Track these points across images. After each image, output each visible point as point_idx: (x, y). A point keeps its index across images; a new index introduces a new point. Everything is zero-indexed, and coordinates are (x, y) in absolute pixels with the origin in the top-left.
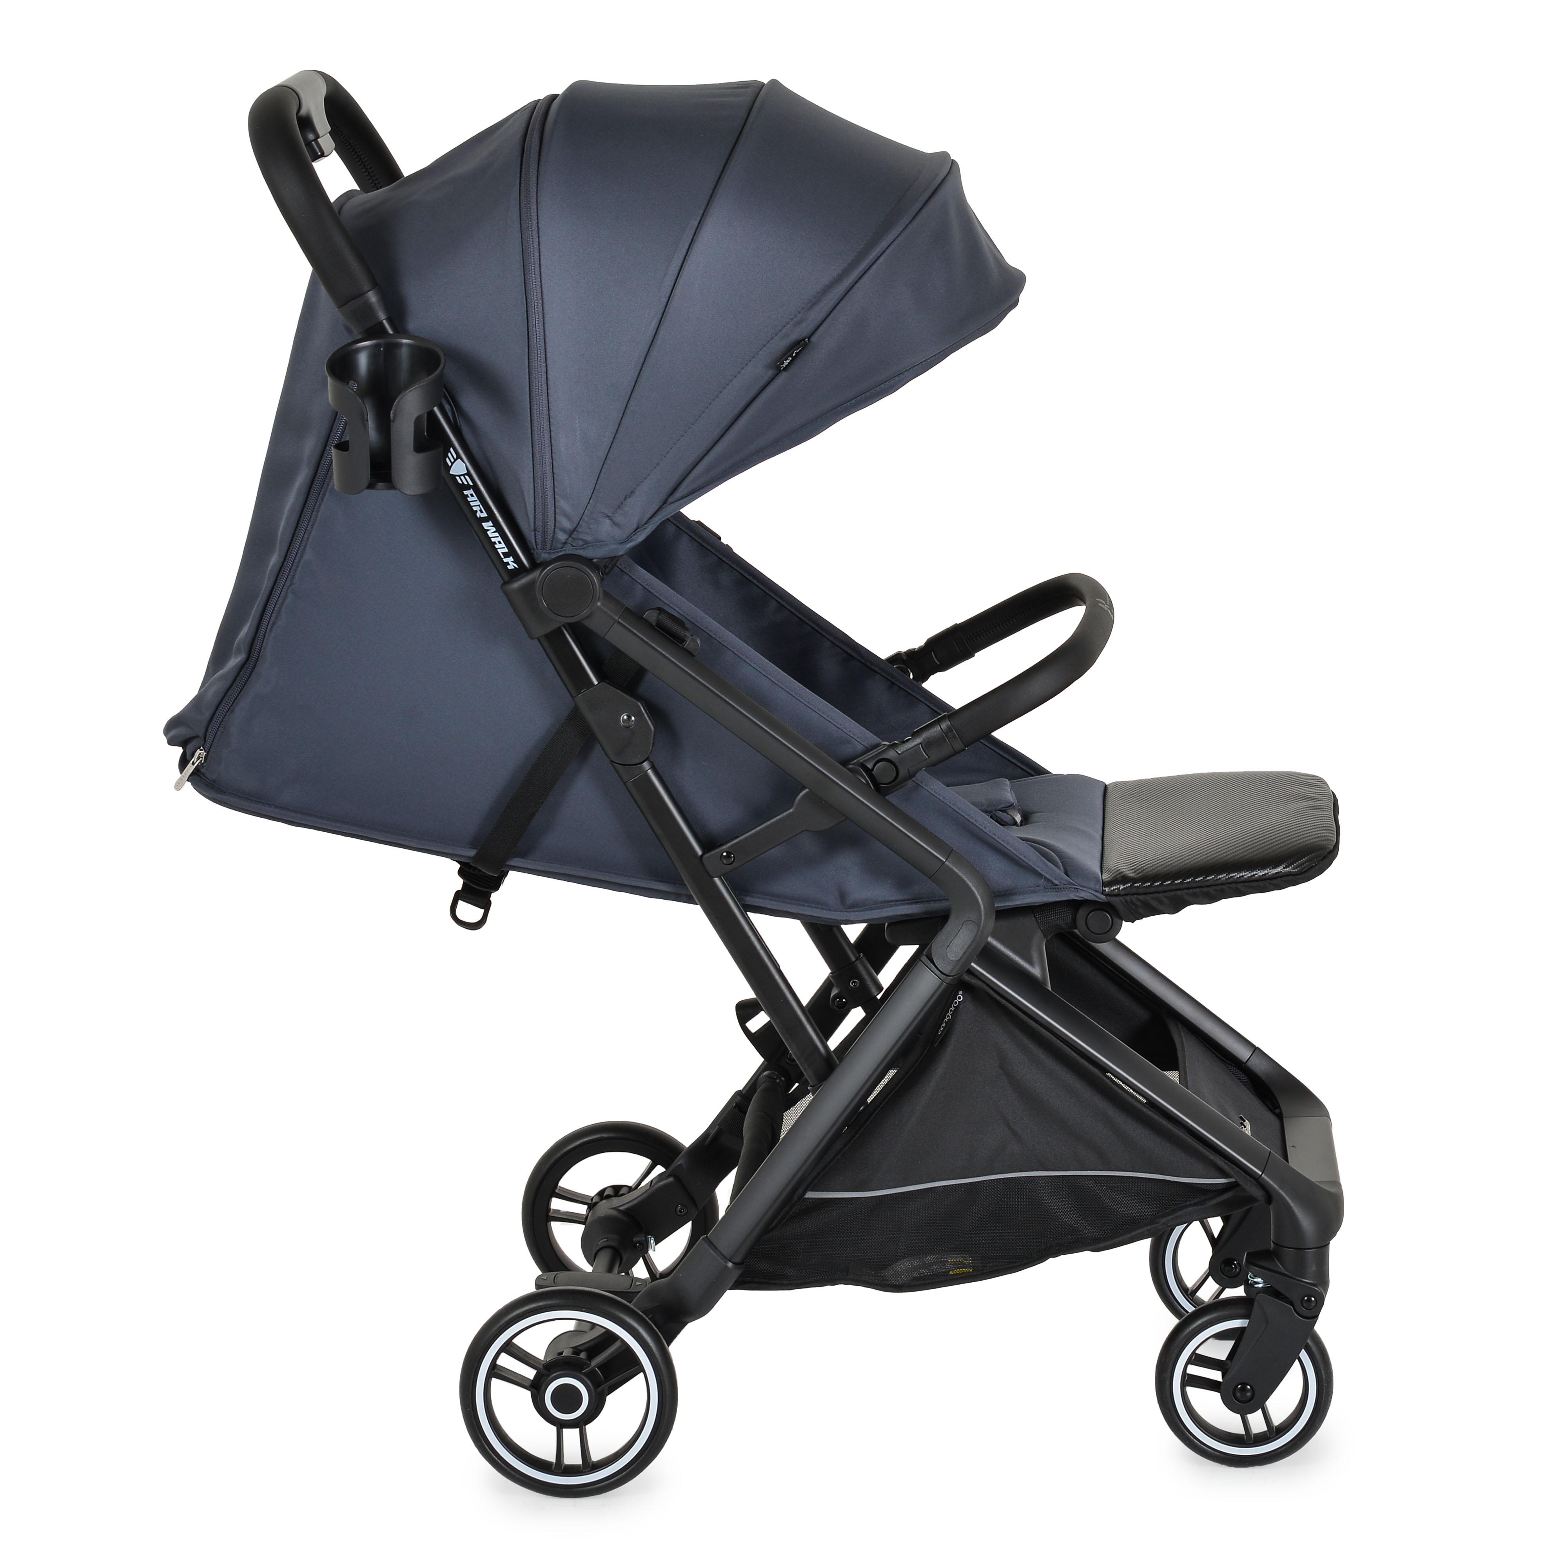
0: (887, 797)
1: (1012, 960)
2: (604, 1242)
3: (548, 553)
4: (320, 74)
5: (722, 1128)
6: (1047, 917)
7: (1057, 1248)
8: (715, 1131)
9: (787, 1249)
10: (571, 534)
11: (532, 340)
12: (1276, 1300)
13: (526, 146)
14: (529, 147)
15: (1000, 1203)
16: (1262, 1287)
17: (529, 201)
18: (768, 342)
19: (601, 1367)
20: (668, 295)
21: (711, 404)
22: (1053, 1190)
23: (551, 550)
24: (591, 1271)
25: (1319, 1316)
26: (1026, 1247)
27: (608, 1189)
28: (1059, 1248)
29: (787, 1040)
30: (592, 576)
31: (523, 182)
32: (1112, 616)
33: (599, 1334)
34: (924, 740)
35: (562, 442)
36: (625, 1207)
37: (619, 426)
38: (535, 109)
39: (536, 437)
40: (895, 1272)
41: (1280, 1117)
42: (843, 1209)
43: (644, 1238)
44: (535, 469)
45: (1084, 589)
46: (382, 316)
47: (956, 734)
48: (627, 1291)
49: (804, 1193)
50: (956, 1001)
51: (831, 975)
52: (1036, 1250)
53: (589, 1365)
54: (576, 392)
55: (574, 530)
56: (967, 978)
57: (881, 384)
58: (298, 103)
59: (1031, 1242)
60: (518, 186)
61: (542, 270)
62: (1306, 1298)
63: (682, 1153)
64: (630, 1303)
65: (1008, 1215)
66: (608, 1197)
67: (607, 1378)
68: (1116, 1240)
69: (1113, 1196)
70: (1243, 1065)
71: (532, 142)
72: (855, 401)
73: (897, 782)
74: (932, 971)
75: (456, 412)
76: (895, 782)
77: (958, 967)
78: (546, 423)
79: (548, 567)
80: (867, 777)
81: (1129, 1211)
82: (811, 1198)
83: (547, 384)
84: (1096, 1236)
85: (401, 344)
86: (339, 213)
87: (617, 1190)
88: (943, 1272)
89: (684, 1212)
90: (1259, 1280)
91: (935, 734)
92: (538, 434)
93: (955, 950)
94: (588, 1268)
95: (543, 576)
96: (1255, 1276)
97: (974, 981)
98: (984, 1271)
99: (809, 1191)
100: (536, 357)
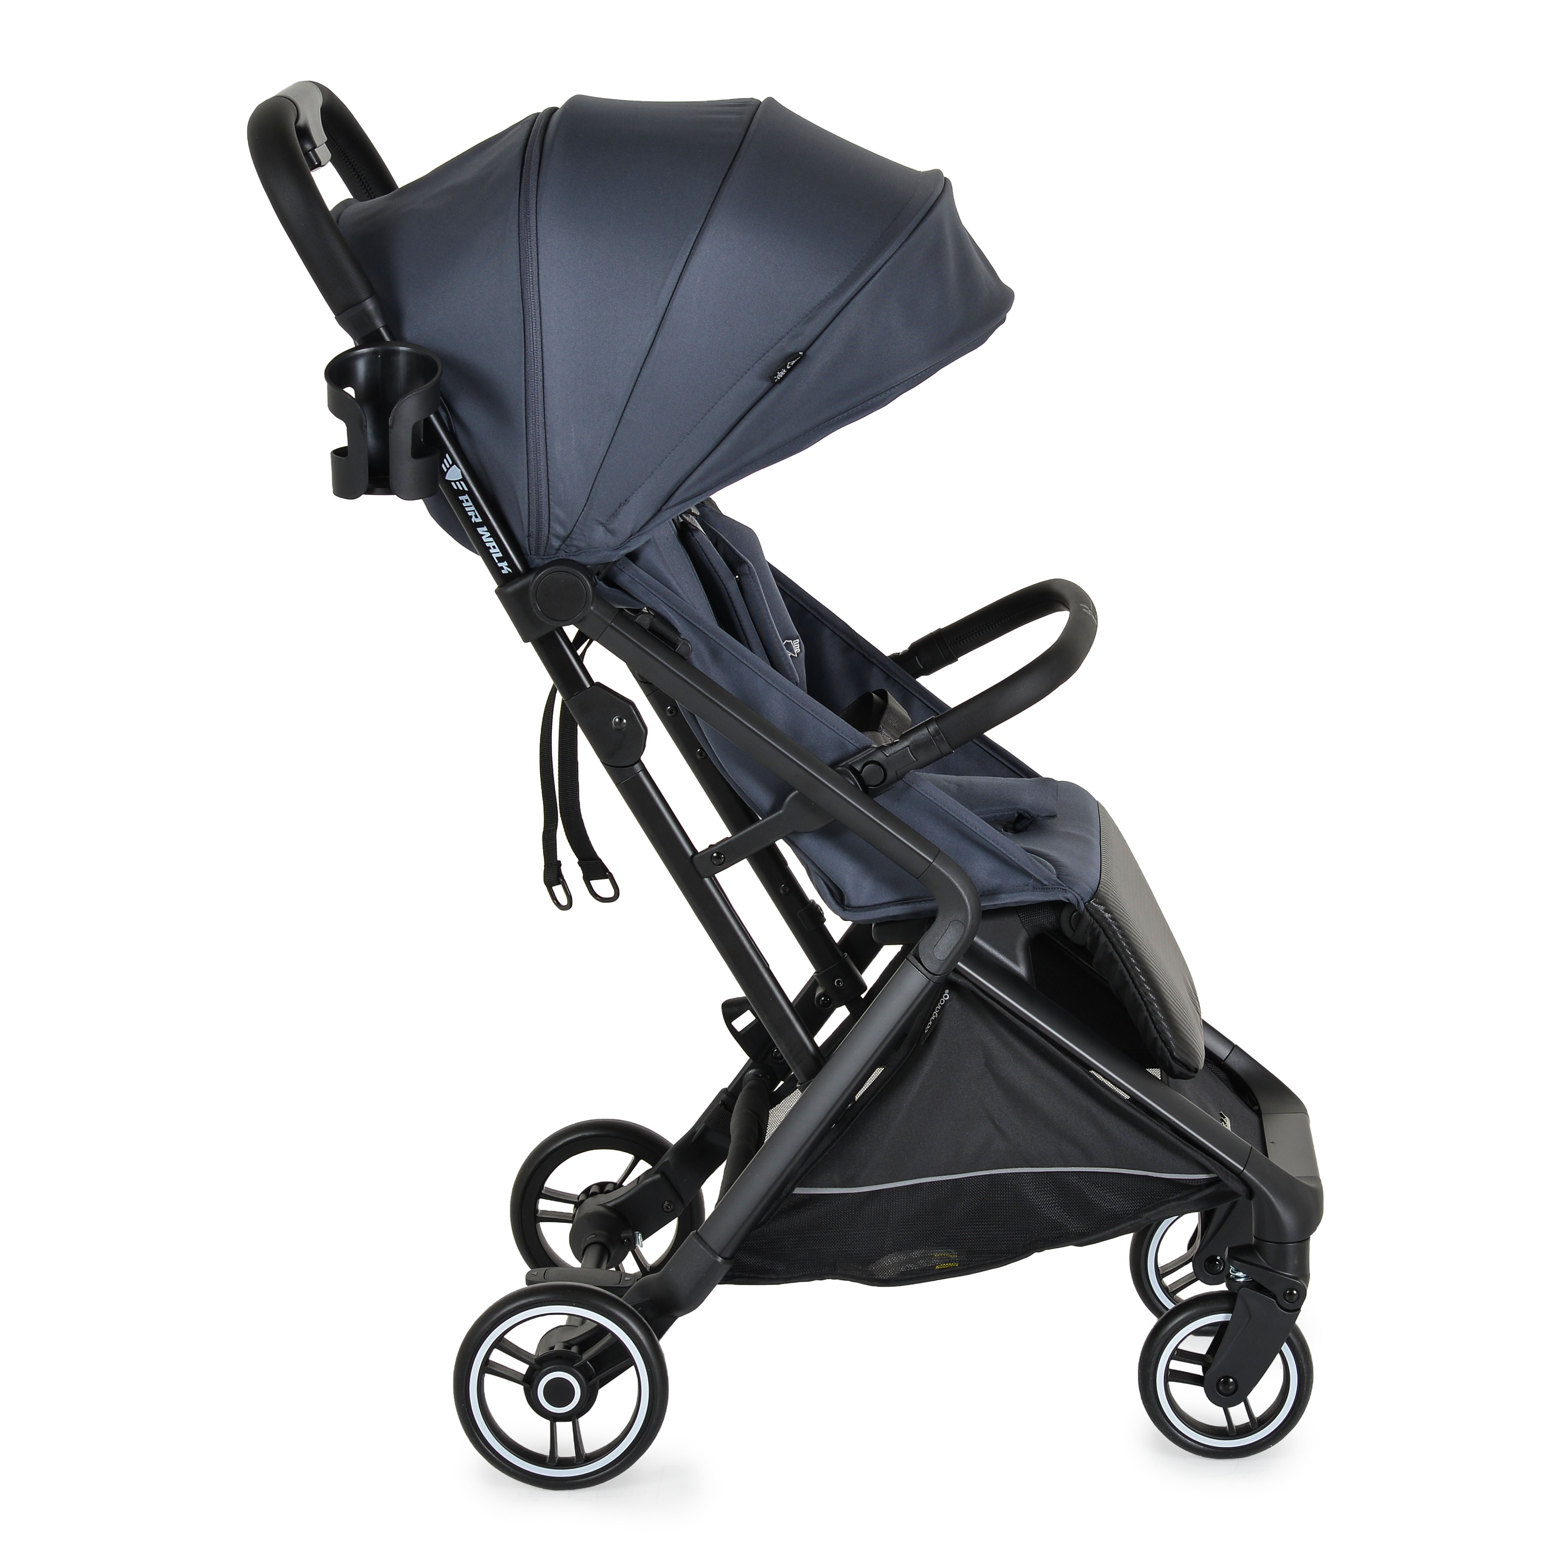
0: (874, 799)
1: (997, 959)
2: (592, 1238)
3: (542, 559)
4: (316, 85)
5: (708, 1125)
6: (1031, 917)
7: (1042, 1243)
8: (701, 1127)
9: (776, 1244)
10: (565, 541)
11: (529, 349)
12: (1259, 1293)
13: (526, 158)
14: (529, 159)
15: (985, 1199)
16: (1243, 1281)
17: (529, 212)
18: (764, 355)
19: (592, 1360)
20: (665, 307)
21: (706, 415)
22: (1037, 1186)
23: (544, 556)
24: (580, 1267)
25: (1301, 1309)
26: (1011, 1242)
27: (593, 1187)
28: (1044, 1243)
29: (775, 1038)
30: (585, 581)
31: (523, 194)
32: (1096, 621)
33: (590, 1329)
34: (912, 743)
35: (557, 449)
36: (613, 1203)
37: (614, 435)
38: (534, 122)
39: (532, 444)
40: (882, 1267)
41: (1259, 1114)
42: (831, 1205)
43: (631, 1234)
44: (529, 476)
45: (1068, 595)
46: (379, 324)
47: (943, 737)
48: (616, 1286)
49: (793, 1189)
50: (942, 999)
51: (815, 974)
52: (1021, 1245)
53: (580, 1359)
54: (572, 400)
55: (568, 537)
56: (953, 977)
57: (873, 398)
58: (296, 113)
59: (1016, 1237)
60: (518, 197)
61: (541, 280)
62: (1288, 1292)
63: (668, 1151)
64: (621, 1298)
65: (994, 1211)
66: (594, 1194)
67: (598, 1371)
68: (1099, 1235)
69: (1097, 1191)
70: (1222, 1063)
71: (532, 154)
72: (847, 414)
73: (885, 785)
74: (919, 970)
75: (451, 419)
76: (883, 784)
77: (945, 966)
78: (542, 431)
79: (541, 572)
80: (855, 779)
81: (1112, 1206)
82: (799, 1194)
83: (544, 392)
84: (1080, 1231)
85: (398, 352)
86: (338, 222)
87: (602, 1187)
88: (929, 1266)
89: (670, 1208)
90: (1241, 1274)
91: (922, 737)
92: (534, 442)
93: (942, 949)
94: (575, 1263)
95: (537, 580)
96: (1238, 1271)
97: (960, 980)
98: (970, 1266)
99: (797, 1187)
100: (533, 365)
